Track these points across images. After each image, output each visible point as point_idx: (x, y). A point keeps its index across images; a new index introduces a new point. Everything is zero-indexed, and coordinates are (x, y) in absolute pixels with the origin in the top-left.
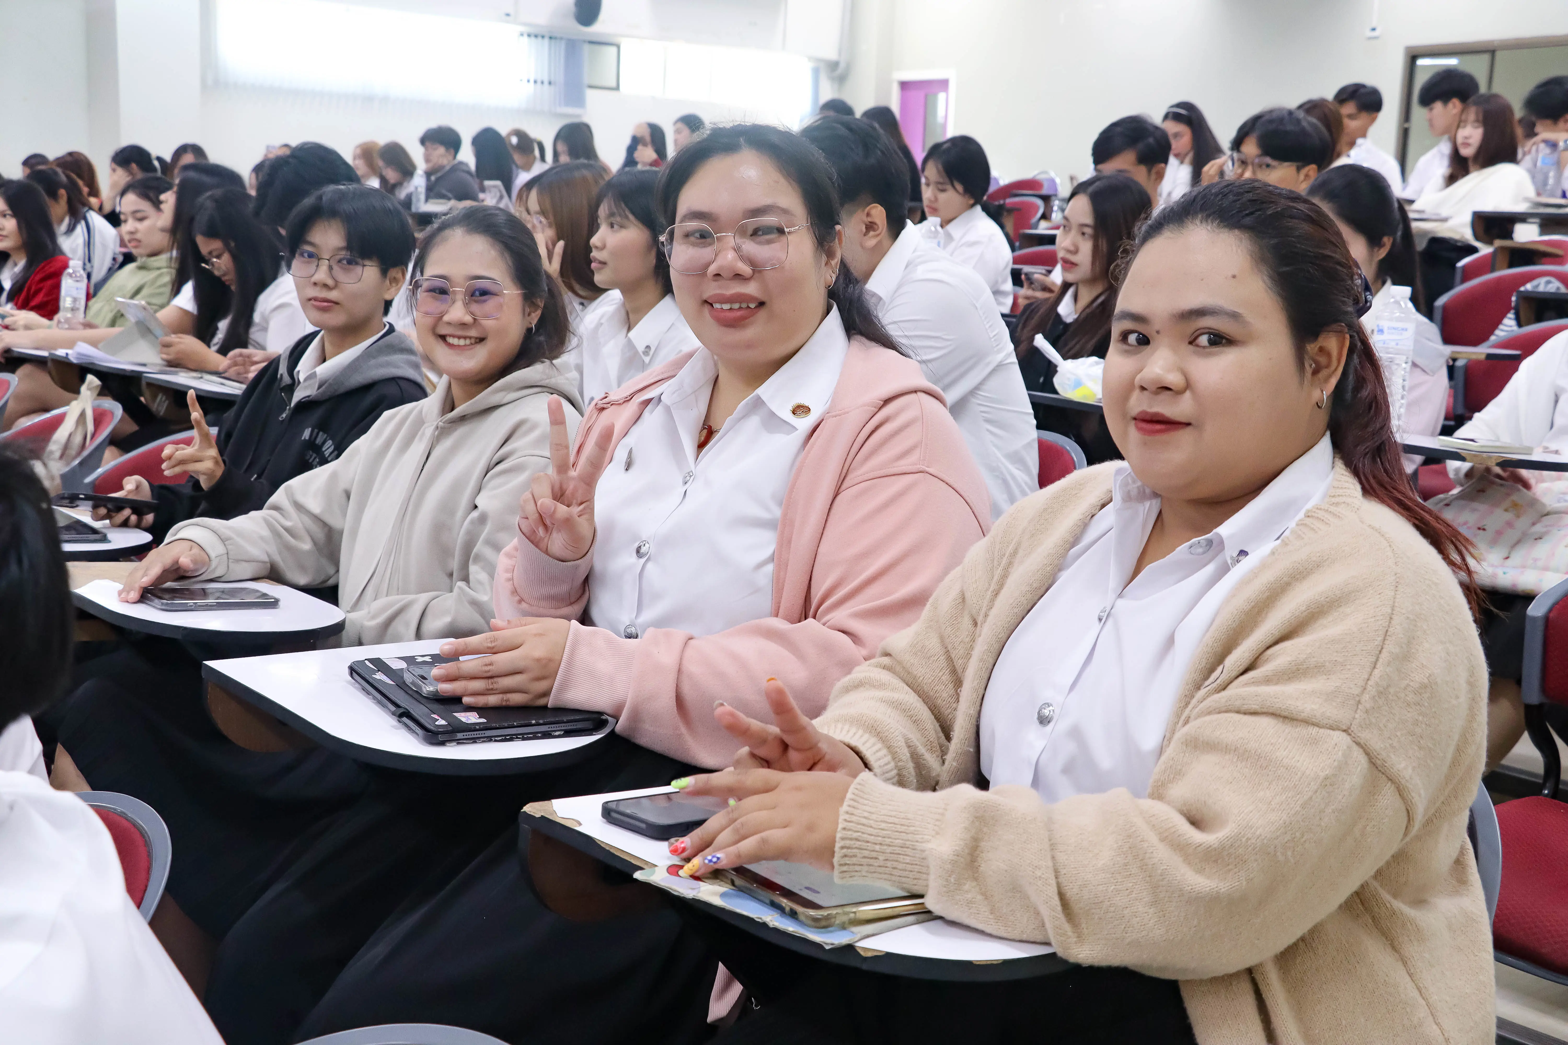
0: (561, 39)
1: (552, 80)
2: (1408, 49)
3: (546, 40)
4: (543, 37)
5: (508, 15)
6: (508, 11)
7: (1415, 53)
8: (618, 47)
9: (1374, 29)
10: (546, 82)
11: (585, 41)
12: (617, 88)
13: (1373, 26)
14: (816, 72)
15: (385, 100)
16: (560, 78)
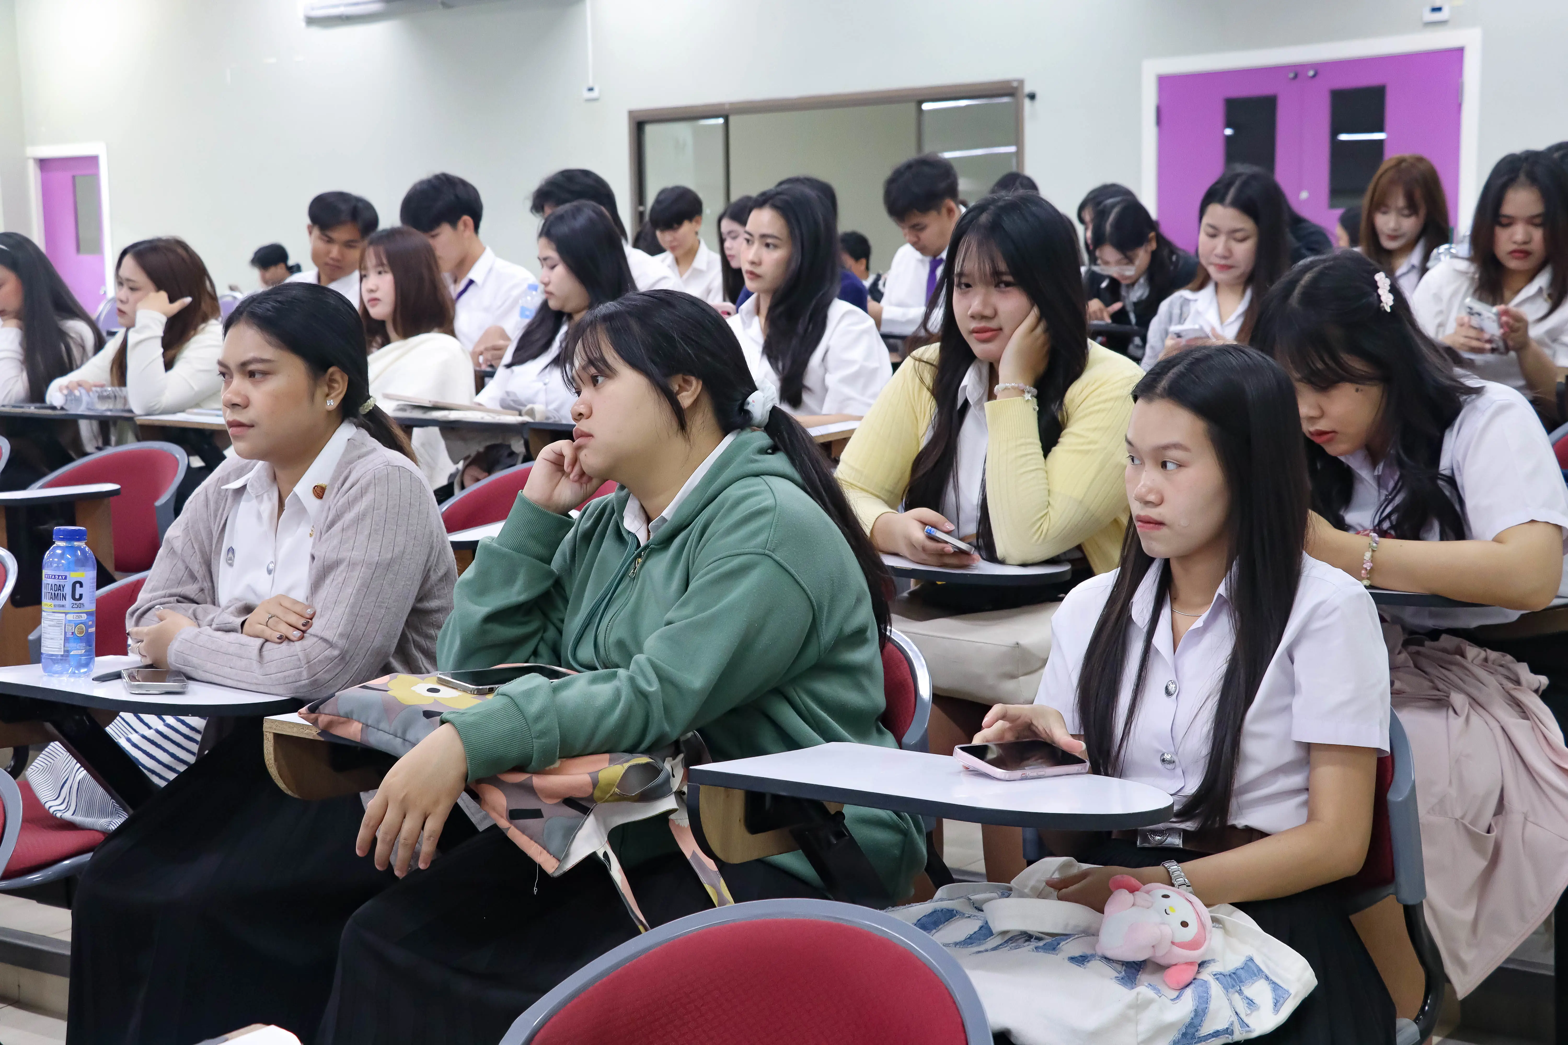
2: (632, 114)
7: (641, 119)
9: (591, 89)
13: (590, 84)
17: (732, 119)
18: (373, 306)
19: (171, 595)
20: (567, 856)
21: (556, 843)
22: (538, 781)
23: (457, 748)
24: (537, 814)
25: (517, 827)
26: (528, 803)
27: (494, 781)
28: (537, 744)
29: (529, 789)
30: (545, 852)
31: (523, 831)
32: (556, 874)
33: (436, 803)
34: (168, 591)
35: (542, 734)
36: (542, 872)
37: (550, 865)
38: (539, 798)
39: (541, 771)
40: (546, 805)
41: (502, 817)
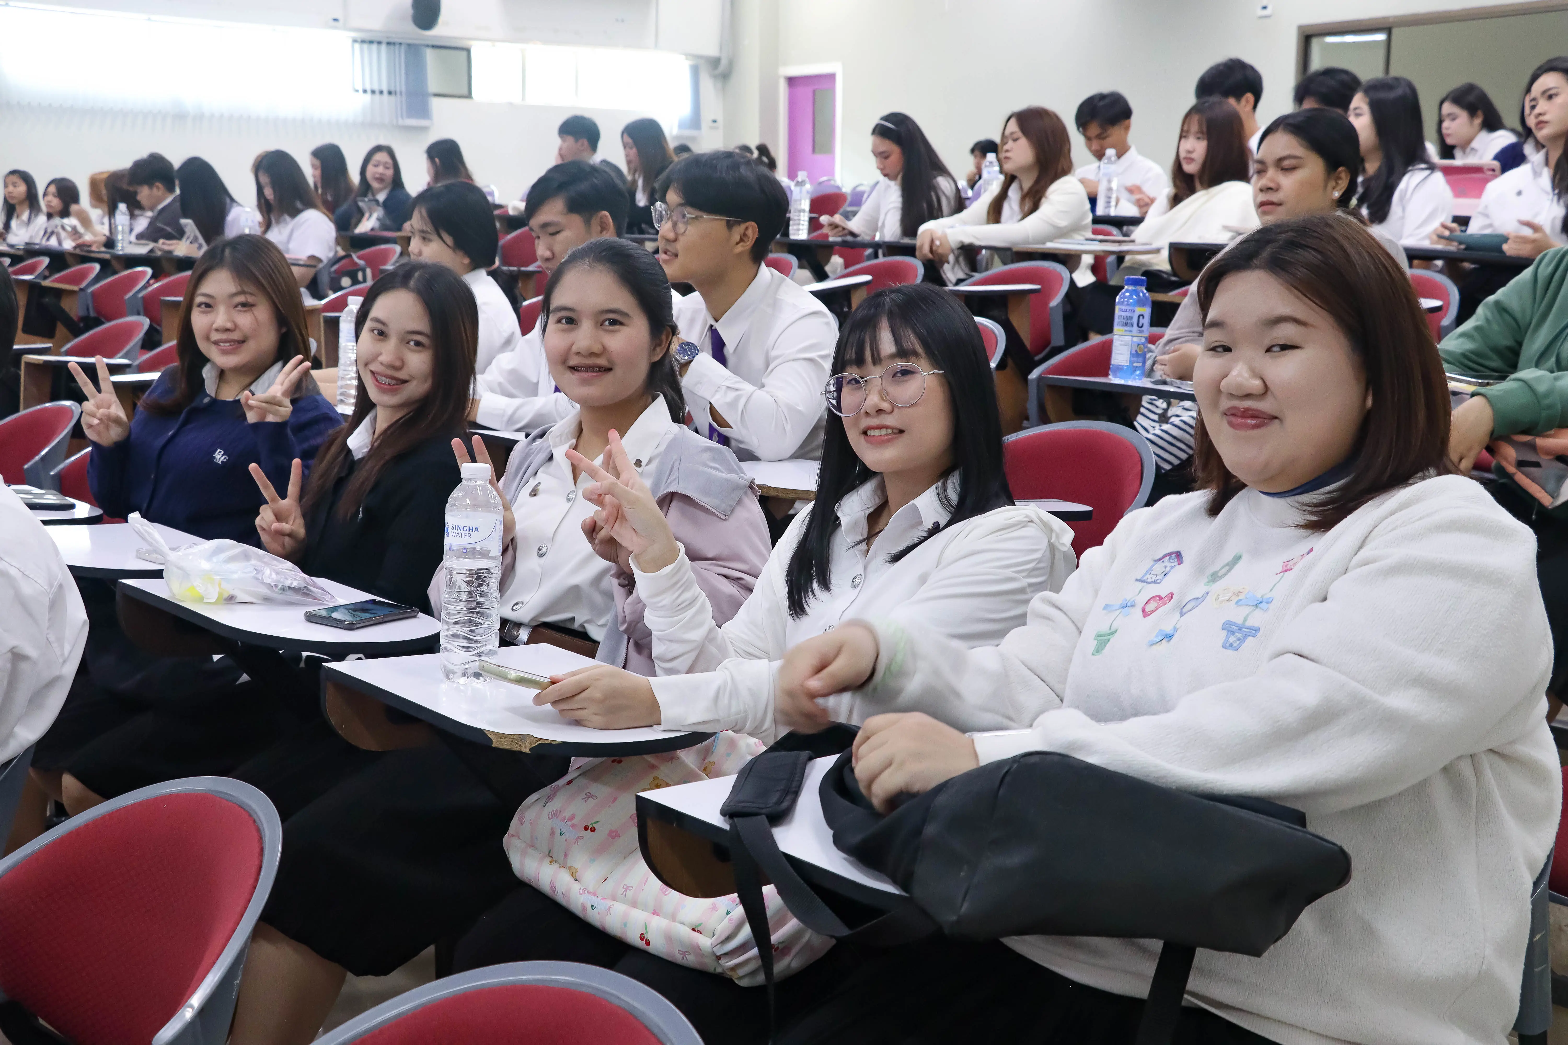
0: (401, 44)
1: (393, 89)
2: (1301, 28)
3: (384, 47)
4: (379, 43)
5: (336, 20)
6: (335, 17)
7: (1309, 33)
8: (468, 51)
9: (1265, 8)
10: (386, 92)
11: (428, 46)
12: (469, 96)
13: (1264, 4)
14: (695, 71)
15: (199, 117)
16: (401, 85)
17: (1395, 31)
18: (1189, 163)
19: (1194, 332)
20: (1558, 495)
21: (1551, 486)
22: (1540, 441)
23: (1488, 412)
24: (1537, 465)
25: (1523, 473)
26: (1530, 457)
27: (1507, 439)
28: (1544, 413)
29: (1533, 447)
30: (1543, 491)
31: (1527, 475)
32: (1550, 507)
33: (1470, 449)
34: (1192, 330)
35: (1549, 407)
36: (1541, 505)
37: (1546, 500)
38: (1538, 454)
39: (1540, 434)
40: (1543, 459)
41: (1512, 465)
